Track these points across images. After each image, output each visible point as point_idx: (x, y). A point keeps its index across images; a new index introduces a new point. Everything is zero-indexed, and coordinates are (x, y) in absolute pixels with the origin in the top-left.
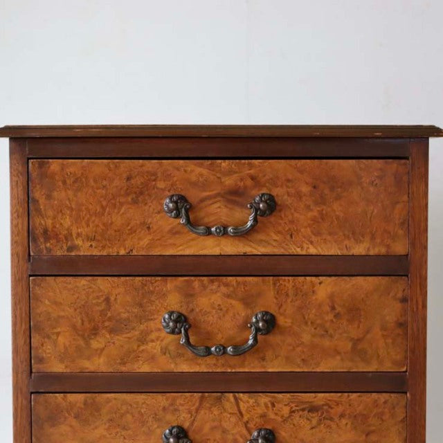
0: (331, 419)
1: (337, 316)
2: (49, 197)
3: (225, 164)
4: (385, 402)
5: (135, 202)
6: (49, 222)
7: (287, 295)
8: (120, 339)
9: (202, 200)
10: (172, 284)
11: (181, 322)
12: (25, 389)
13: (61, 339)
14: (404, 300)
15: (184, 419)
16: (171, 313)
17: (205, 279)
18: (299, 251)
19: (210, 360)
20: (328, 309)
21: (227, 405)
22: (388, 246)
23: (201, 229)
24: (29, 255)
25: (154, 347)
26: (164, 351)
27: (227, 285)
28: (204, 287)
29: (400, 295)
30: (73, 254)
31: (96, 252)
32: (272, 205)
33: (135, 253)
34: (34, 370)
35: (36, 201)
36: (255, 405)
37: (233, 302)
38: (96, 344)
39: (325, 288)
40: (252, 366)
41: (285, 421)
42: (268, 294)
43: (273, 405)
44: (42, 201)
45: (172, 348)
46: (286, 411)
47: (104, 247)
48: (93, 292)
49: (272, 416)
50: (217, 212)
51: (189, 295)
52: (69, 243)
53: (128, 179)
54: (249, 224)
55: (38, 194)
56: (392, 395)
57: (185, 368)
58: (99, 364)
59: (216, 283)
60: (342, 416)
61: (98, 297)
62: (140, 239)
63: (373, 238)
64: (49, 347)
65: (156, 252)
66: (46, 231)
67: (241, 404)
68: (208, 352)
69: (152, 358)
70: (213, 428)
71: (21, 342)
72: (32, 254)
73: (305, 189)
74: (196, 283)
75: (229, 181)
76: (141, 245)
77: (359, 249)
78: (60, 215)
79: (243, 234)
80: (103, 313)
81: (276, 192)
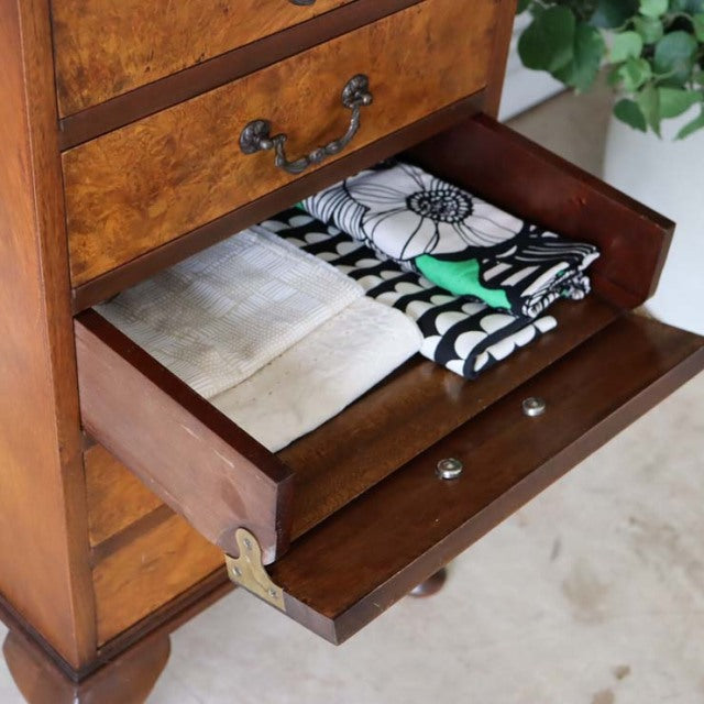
2: (83, 11)
6: (85, 54)
7: (383, 42)
8: (185, 189)
10: (253, 83)
13: (111, 225)
17: (294, 59)
20: (423, 42)
24: (58, 120)
27: (317, 57)
28: (291, 70)
30: (123, 92)
31: (155, 76)
33: (207, 57)
34: (73, 285)
35: (62, 27)
37: (323, 77)
38: (155, 210)
39: (424, 15)
44: (72, 23)
45: (249, 172)
47: (165, 65)
48: (151, 138)
51: (273, 89)
52: (116, 78)
58: (165, 233)
59: (305, 61)
61: (158, 143)
62: (214, 33)
64: (92, 244)
66: (81, 71)
69: (226, 196)
71: (56, 255)
72: (61, 116)
74: (283, 68)
76: (216, 41)
78: (101, 35)
80: (165, 163)
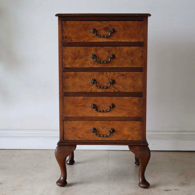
0: (127, 77)
1: (128, 55)
2: (67, 29)
3: (104, 22)
4: (138, 74)
5: (85, 30)
6: (67, 35)
7: (117, 50)
8: (81, 60)
9: (99, 30)
10: (93, 48)
11: (95, 56)
12: (61, 71)
13: (69, 60)
14: (142, 52)
15: (95, 77)
16: (92, 54)
17: (100, 47)
18: (120, 41)
19: (101, 65)
20: (126, 53)
21: (104, 74)
22: (139, 40)
23: (99, 36)
24: (62, 42)
25: (89, 62)
26: (91, 63)
27: (105, 48)
28: (100, 49)
29: (141, 50)
30: (72, 42)
31: (77, 41)
32: (114, 31)
33: (85, 41)
34: (63, 67)
35: (64, 30)
36: (110, 74)
37: (106, 52)
38: (76, 61)
39: (126, 49)
40: (110, 66)
41: (117, 78)
42: (114, 50)
43: (114, 74)
44: (65, 30)
45: (93, 62)
46: (117, 76)
49: (114, 77)
50: (103, 32)
51: (96, 50)
52: (71, 39)
53: (84, 25)
54: (109, 35)
55: (64, 28)
56: (140, 72)
57: (95, 66)
58: (77, 65)
59: (102, 48)
60: (129, 77)
61: (77, 51)
62: (86, 38)
63: (136, 38)
64: (66, 62)
65: (89, 41)
66: (66, 37)
67: (108, 74)
68: (100, 62)
69: (88, 64)
70: (101, 79)
71: (61, 60)
73: (121, 27)
74: (98, 48)
75: (105, 26)
76: (86, 40)
77: (133, 41)
78: (69, 33)
79: (108, 37)
80: (78, 54)
81: (115, 28)
